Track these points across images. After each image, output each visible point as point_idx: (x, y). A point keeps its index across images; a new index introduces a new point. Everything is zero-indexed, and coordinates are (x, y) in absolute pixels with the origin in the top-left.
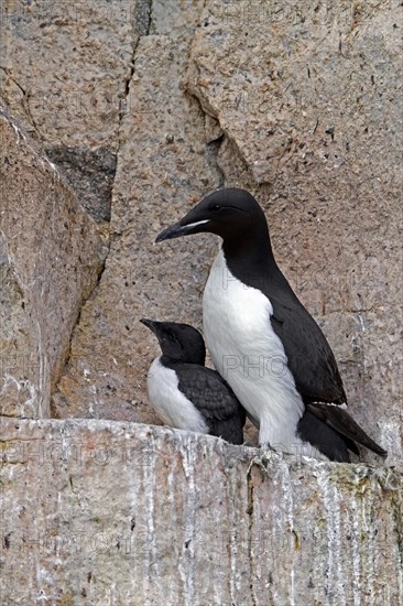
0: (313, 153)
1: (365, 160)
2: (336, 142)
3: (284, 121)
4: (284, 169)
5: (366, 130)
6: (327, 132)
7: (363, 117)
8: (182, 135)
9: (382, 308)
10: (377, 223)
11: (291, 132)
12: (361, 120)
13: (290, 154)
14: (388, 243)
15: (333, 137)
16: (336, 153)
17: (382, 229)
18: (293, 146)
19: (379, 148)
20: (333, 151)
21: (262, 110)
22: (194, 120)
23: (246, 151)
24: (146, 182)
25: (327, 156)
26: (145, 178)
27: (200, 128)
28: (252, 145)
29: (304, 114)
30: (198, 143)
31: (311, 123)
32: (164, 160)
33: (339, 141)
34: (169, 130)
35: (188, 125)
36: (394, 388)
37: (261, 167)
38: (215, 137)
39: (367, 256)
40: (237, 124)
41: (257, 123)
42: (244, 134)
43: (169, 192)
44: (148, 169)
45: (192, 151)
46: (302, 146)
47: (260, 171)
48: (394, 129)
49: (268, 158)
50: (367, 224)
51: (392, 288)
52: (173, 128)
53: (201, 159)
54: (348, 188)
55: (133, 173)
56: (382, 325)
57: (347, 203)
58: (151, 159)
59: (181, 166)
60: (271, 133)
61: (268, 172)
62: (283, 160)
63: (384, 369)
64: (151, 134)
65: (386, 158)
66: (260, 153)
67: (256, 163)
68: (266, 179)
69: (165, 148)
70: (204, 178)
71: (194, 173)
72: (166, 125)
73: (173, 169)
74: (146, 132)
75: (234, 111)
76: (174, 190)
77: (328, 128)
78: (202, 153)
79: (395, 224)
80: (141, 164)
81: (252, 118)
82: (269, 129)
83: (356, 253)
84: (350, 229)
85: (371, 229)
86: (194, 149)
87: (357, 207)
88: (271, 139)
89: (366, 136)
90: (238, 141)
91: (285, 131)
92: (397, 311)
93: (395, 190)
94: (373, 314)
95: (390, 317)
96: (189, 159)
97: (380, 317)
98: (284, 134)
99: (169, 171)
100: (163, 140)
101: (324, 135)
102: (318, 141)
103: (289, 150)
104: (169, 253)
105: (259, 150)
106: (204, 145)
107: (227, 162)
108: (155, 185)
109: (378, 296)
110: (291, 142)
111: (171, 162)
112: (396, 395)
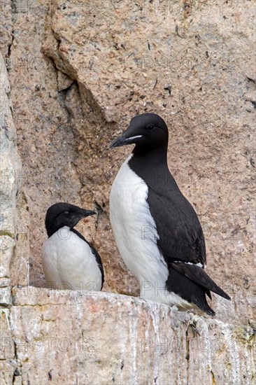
0: (152, 103)
1: (200, 111)
2: (172, 96)
3: (128, 79)
4: (128, 113)
5: (201, 89)
6: (166, 89)
7: (197, 80)
8: (44, 85)
9: (215, 214)
10: (210, 154)
11: (133, 87)
12: (196, 81)
13: (132, 102)
14: (220, 168)
15: (170, 92)
16: (173, 104)
17: (214, 159)
18: (135, 97)
19: (213, 102)
20: (170, 102)
21: (111, 70)
22: (50, 75)
23: (100, 100)
24: (26, 118)
25: (164, 106)
26: (25, 115)
27: (54, 81)
28: (104, 95)
29: (145, 75)
30: (53, 91)
31: (151, 82)
32: (35, 103)
33: (176, 95)
34: (37, 81)
35: (47, 78)
36: (227, 270)
37: (111, 110)
38: (65, 87)
39: (200, 177)
40: (91, 79)
41: (107, 79)
42: (97, 87)
43: (39, 125)
44: (26, 109)
45: (50, 97)
46: (142, 97)
47: (110, 113)
48: (227, 90)
49: (116, 105)
50: (201, 154)
51: (224, 200)
52: (38, 80)
53: (55, 102)
54: (182, 128)
55: (18, 111)
56: (215, 225)
57: (182, 139)
58: (28, 102)
59: (44, 107)
60: (118, 87)
61: (116, 115)
62: (126, 106)
63: (217, 257)
64: (26, 83)
65: (218, 109)
66: (109, 101)
67: (107, 107)
68: (114, 120)
69: (35, 94)
70: (58, 116)
71: (52, 112)
72: (34, 77)
73: (40, 108)
74: (23, 82)
75: (89, 70)
76: (42, 124)
77: (166, 86)
78: (56, 98)
79: (227, 156)
80: (22, 105)
81: (103, 76)
82: (118, 84)
83: (190, 174)
84: (184, 157)
85: (204, 158)
86: (51, 95)
87: (191, 142)
88: (118, 92)
89: (200, 93)
90: (93, 92)
91: (128, 86)
92: (229, 217)
93: (228, 133)
94: (207, 218)
95: (222, 221)
96: (48, 102)
97: (213, 220)
98: (127, 88)
99: (38, 110)
100: (33, 88)
101: (163, 91)
102: (157, 94)
103: (130, 100)
104: (41, 168)
105: (109, 99)
106: (57, 93)
107: (75, 105)
108: (31, 120)
109: (211, 205)
110: (132, 94)
111: (38, 104)
112: (230, 275)
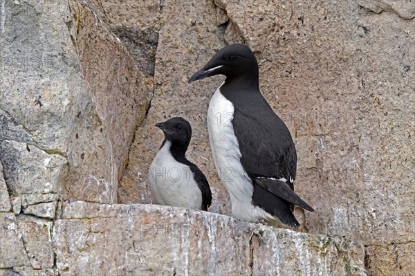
0: (289, 32)
1: (325, 38)
2: (305, 25)
3: (270, 11)
4: (270, 43)
5: (326, 18)
6: (299, 19)
7: (323, 9)
8: (201, 20)
9: (335, 133)
10: (332, 78)
11: (274, 19)
12: (322, 11)
13: (274, 33)
14: (340, 91)
15: (303, 22)
16: (305, 32)
17: (336, 82)
18: (276, 28)
19: (334, 29)
20: (303, 31)
21: (256, 4)
22: (209, 11)
23: (245, 31)
24: (177, 51)
25: (299, 35)
26: (177, 48)
27: (213, 16)
28: (248, 27)
29: (284, 7)
30: (212, 25)
31: (288, 13)
32: (190, 36)
33: (307, 24)
34: (193, 17)
35: (205, 14)
36: (343, 185)
37: (254, 41)
38: (223, 22)
39: (325, 99)
40: (238, 13)
41: (252, 13)
42: (243, 19)
43: (193, 57)
44: (179, 42)
45: (208, 31)
46: (282, 28)
47: (253, 44)
48: (344, 17)
49: (259, 36)
50: (326, 78)
51: (342, 120)
52: (195, 15)
53: (213, 36)
54: (313, 55)
55: (169, 45)
56: (335, 144)
57: (312, 65)
58: (181, 36)
59: (201, 41)
60: (261, 19)
61: (259, 45)
62: (269, 37)
63: (336, 173)
64: (181, 19)
65: (339, 36)
66: (254, 32)
67: (251, 39)
68: (258, 49)
69: (190, 29)
70: (215, 48)
71: (209, 45)
72: (191, 13)
73: (196, 42)
74: (178, 18)
75: (236, 5)
76: (196, 56)
77: (299, 16)
78: (214, 32)
79: (344, 79)
80: (174, 39)
81: (249, 10)
82: (260, 16)
83: (318, 97)
84: (314, 82)
85: (328, 82)
86: (209, 29)
87: (319, 68)
88: (261, 23)
89: (325, 21)
90: (239, 25)
91: (271, 18)
92: (346, 135)
93: (345, 57)
94: (330, 137)
95: (340, 139)
96: (206, 36)
97: (334, 139)
98: (270, 20)
99: (193, 44)
100: (189, 23)
101: (297, 21)
102: (293, 24)
103: (273, 30)
104: (193, 97)
105: (253, 30)
106: (216, 27)
107: (231, 38)
108: (184, 52)
109: (333, 125)
110: (274, 25)
111: (194, 37)
112: (345, 189)
